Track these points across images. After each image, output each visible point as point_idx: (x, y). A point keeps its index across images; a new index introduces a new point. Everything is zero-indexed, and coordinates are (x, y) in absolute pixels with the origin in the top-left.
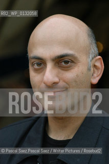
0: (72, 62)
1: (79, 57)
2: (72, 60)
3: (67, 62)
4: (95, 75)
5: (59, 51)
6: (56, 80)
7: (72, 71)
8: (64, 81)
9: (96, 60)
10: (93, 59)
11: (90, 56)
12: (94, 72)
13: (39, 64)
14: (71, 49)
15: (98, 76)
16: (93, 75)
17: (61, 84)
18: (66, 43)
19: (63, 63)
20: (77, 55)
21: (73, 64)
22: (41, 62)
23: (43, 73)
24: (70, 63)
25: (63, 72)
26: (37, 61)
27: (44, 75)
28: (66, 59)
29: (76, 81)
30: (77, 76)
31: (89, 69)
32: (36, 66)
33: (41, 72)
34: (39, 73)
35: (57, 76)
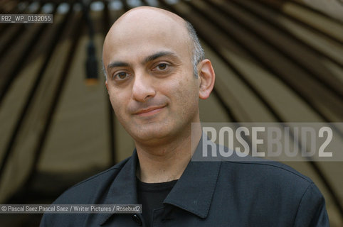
0: (172, 65)
1: (179, 57)
2: (171, 61)
3: (162, 66)
4: (204, 87)
5: (150, 49)
6: (151, 91)
7: (173, 77)
8: (163, 93)
9: (204, 65)
10: (199, 61)
11: (195, 58)
12: (201, 84)
13: (122, 75)
15: (208, 88)
16: (200, 87)
17: (159, 98)
18: (159, 37)
19: (158, 68)
20: (176, 54)
21: (171, 68)
22: (125, 71)
23: (130, 85)
24: (167, 67)
25: (159, 80)
26: (119, 70)
27: (132, 88)
28: (162, 61)
30: (180, 84)
31: (195, 76)
32: (119, 78)
33: (127, 85)
34: (124, 87)
35: (152, 87)
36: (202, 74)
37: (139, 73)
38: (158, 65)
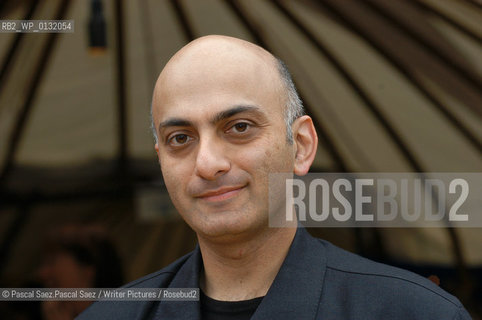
0: (255, 124)
1: (266, 113)
2: (254, 119)
3: (241, 127)
4: (302, 156)
5: (223, 102)
6: (224, 164)
7: (256, 143)
8: (241, 167)
9: (301, 124)
10: (294, 119)
11: (290, 115)
12: (298, 152)
13: (181, 138)
14: (248, 97)
15: (307, 159)
16: (296, 156)
17: (236, 174)
18: (237, 84)
19: (234, 129)
20: (262, 108)
21: (255, 129)
22: (184, 133)
23: (192, 155)
24: (248, 127)
25: (236, 147)
26: (177, 131)
27: (195, 158)
28: (241, 119)
29: (265, 165)
30: (267, 153)
31: (289, 141)
32: (175, 143)
33: (188, 154)
34: (183, 156)
35: (226, 158)
36: (299, 137)
37: (206, 137)
38: (234, 124)
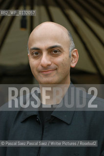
0: (60, 51)
3: (56, 52)
4: (73, 61)
6: (49, 63)
7: (60, 56)
8: (55, 64)
10: (72, 50)
11: (71, 48)
13: (36, 54)
14: (59, 43)
15: (75, 62)
17: (53, 66)
18: (55, 38)
20: (62, 46)
22: (38, 52)
24: (58, 52)
25: (53, 58)
26: (36, 51)
27: (41, 60)
28: (56, 49)
30: (63, 60)
31: (70, 57)
32: (35, 55)
35: (50, 61)
36: (73, 56)
37: (45, 54)
38: (54, 51)
